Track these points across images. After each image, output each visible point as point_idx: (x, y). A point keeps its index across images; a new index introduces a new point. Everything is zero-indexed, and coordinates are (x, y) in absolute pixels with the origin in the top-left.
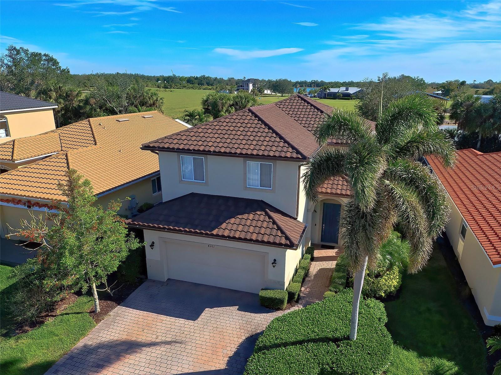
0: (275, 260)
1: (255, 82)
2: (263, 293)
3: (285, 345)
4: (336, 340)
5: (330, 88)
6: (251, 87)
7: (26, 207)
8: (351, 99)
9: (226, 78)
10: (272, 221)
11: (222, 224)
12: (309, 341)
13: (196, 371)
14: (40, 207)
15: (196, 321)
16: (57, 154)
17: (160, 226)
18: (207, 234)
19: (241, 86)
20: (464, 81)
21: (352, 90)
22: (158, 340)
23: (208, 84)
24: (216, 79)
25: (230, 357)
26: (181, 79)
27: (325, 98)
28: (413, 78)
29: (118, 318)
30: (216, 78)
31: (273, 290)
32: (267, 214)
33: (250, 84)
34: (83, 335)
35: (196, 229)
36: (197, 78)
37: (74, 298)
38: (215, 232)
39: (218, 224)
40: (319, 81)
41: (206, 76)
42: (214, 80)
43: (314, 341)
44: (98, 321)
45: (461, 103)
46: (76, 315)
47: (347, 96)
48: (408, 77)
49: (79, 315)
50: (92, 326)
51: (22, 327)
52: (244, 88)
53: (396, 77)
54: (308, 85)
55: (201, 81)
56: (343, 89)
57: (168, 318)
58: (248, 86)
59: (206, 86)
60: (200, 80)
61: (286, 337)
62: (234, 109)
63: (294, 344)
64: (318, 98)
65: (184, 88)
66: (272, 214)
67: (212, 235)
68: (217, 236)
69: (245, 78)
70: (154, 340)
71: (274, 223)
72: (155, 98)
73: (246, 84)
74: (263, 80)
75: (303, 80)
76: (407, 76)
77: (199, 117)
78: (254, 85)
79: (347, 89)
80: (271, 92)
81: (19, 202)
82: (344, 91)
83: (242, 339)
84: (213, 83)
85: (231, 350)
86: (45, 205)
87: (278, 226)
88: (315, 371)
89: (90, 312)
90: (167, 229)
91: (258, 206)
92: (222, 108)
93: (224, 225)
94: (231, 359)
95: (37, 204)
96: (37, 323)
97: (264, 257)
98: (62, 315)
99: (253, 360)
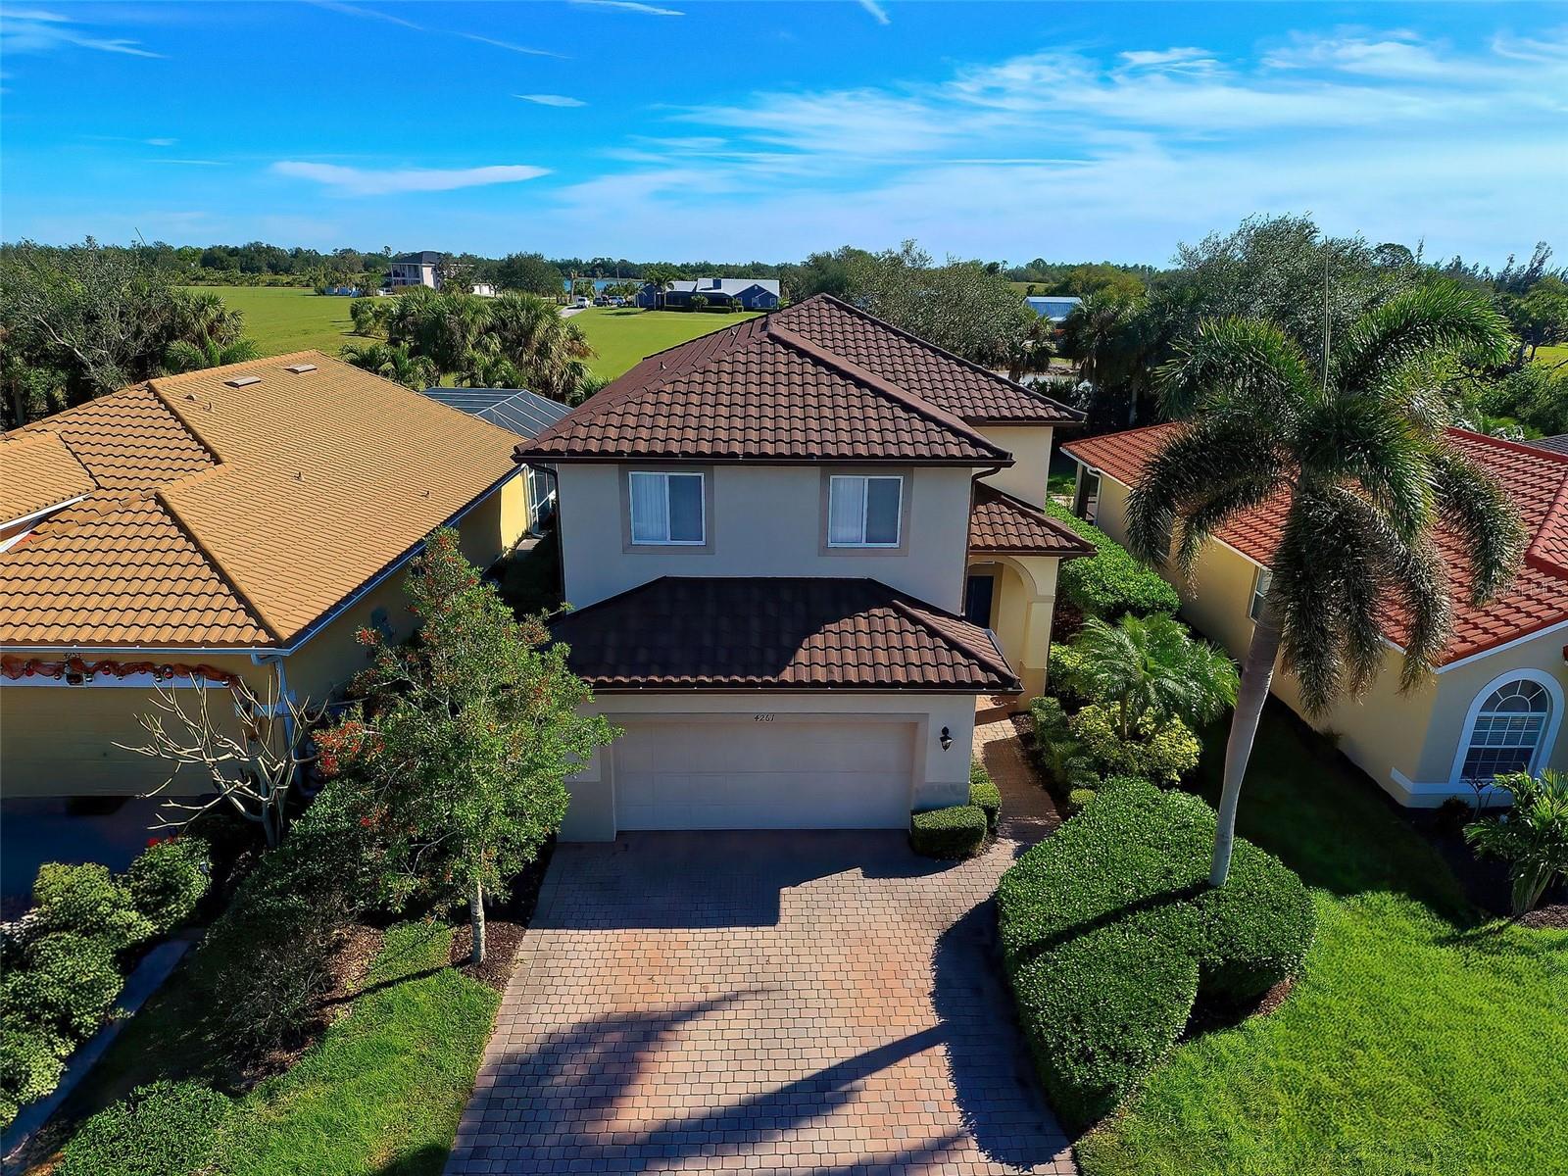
0: (945, 731)
1: (440, 262)
2: (924, 822)
3: (1084, 929)
4: (1187, 894)
5: (673, 282)
6: (428, 277)
7: (63, 682)
8: (734, 311)
9: (325, 251)
10: (923, 628)
11: (794, 652)
12: (1130, 909)
13: (874, 1048)
14: (122, 671)
15: (779, 926)
16: (85, 499)
17: (619, 678)
18: (768, 684)
19: (397, 274)
20: (995, 263)
21: (731, 288)
22: (711, 996)
23: (275, 269)
24: (297, 253)
25: (931, 994)
26: (184, 256)
27: (661, 308)
28: (874, 255)
29: (550, 963)
30: (298, 251)
31: (943, 808)
32: (901, 613)
33: (424, 269)
34: (484, 1030)
35: (732, 675)
36: (234, 252)
37: (365, 937)
38: (787, 675)
39: (786, 657)
40: (616, 260)
41: (264, 245)
42: (293, 256)
43: (1141, 905)
44: (500, 984)
45: (1089, 316)
46: (421, 982)
47: (718, 304)
48: (861, 253)
49: (431, 980)
50: (493, 1004)
51: (257, 1056)
52: (404, 281)
53: (832, 253)
54: (585, 272)
55: (252, 259)
56: (705, 284)
57: (699, 934)
58: (418, 274)
59: (267, 277)
60: (247, 256)
61: (1071, 913)
62: (497, 340)
63: (1102, 921)
64: (641, 307)
65: (199, 283)
66: (912, 612)
67: (784, 683)
68: (798, 686)
69: (389, 249)
70: (701, 997)
71: (934, 633)
72: (213, 314)
73: (412, 269)
74: (464, 255)
75: (570, 257)
76: (857, 249)
77: (395, 365)
78: (438, 272)
79: (717, 285)
80: (493, 292)
81: (33, 666)
82: (711, 289)
83: (930, 945)
84: (291, 266)
85: (922, 976)
86: (144, 667)
87: (946, 640)
88: (1194, 972)
89: (455, 965)
90: (644, 685)
91: (866, 595)
92: (464, 337)
93: (802, 656)
94: (942, 997)
95: (109, 666)
96: (306, 1033)
97: (916, 725)
98: (368, 991)
99: (1034, 981)
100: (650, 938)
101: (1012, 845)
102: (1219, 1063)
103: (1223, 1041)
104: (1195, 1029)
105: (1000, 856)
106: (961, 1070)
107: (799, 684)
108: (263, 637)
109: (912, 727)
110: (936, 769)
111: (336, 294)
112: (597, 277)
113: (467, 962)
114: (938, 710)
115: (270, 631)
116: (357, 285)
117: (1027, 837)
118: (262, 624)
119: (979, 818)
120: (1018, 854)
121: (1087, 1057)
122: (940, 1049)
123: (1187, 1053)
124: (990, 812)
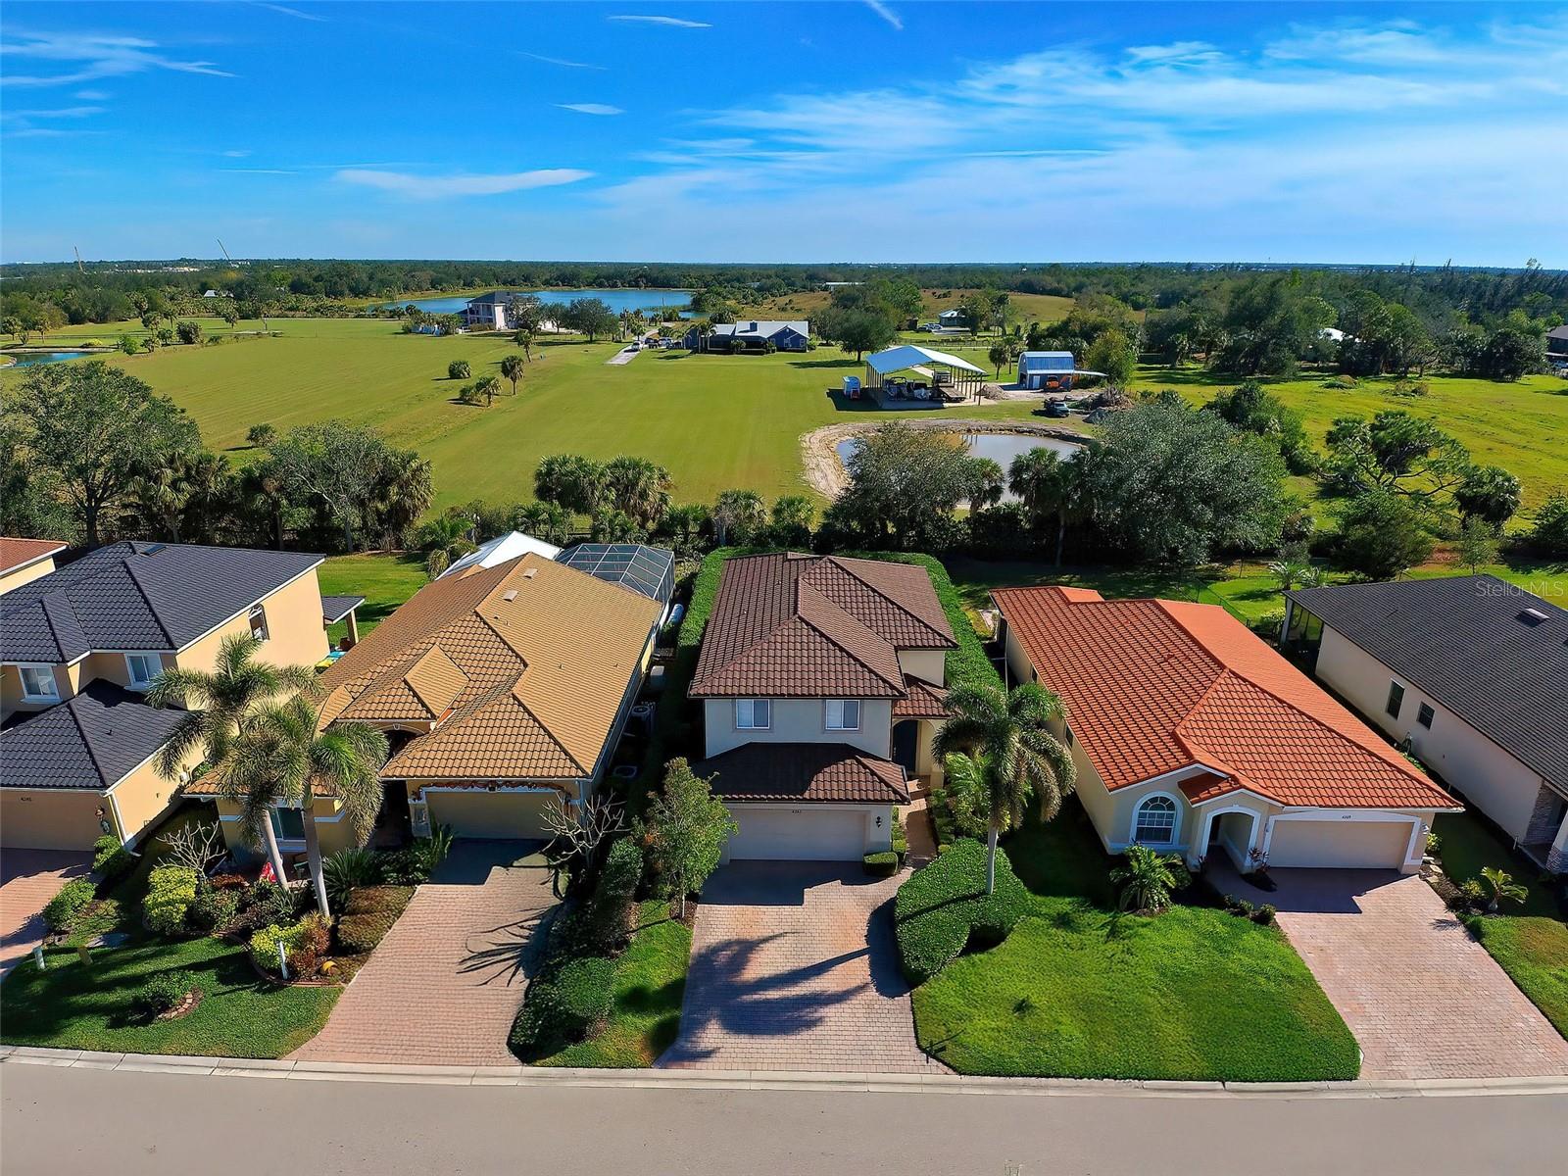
0: (879, 818)
2: (869, 860)
3: (928, 910)
4: (974, 897)
6: (500, 316)
7: (486, 790)
8: (768, 352)
10: (868, 770)
11: (810, 783)
12: (948, 903)
13: (840, 955)
15: (803, 906)
17: (735, 796)
18: (797, 799)
19: (472, 312)
22: (776, 934)
25: (866, 934)
26: (274, 280)
31: (878, 854)
32: (859, 762)
33: (496, 308)
34: (689, 944)
35: (783, 794)
37: (635, 905)
38: (807, 795)
39: (806, 786)
43: (954, 901)
44: (691, 927)
46: (661, 925)
47: (755, 346)
49: (665, 924)
50: (689, 934)
52: (479, 319)
55: (335, 283)
56: (742, 327)
57: (770, 908)
58: (491, 312)
61: (924, 903)
63: (934, 908)
64: (687, 349)
66: (865, 761)
67: (805, 799)
70: (771, 934)
71: (873, 773)
73: (486, 308)
79: (754, 327)
81: (473, 784)
82: (747, 331)
83: (867, 916)
84: (368, 288)
85: (863, 928)
86: (523, 784)
87: (879, 777)
88: (967, 930)
89: (673, 919)
90: (745, 799)
91: (844, 752)
92: (593, 493)
93: (813, 785)
94: (869, 938)
95: (507, 783)
96: (622, 944)
97: (865, 816)
98: (641, 928)
99: (902, 930)
100: (749, 910)
101: (912, 869)
102: (974, 965)
103: (976, 957)
104: (965, 952)
105: (906, 874)
106: (872, 965)
107: (811, 799)
108: (580, 774)
109: (864, 816)
110: (875, 835)
111: (421, 333)
112: (640, 287)
113: (678, 917)
114: (875, 811)
115: (583, 771)
116: (438, 323)
117: (920, 865)
118: (578, 767)
119: (893, 858)
120: (913, 874)
121: (917, 958)
122: (867, 957)
123: (962, 961)
124: (900, 855)
